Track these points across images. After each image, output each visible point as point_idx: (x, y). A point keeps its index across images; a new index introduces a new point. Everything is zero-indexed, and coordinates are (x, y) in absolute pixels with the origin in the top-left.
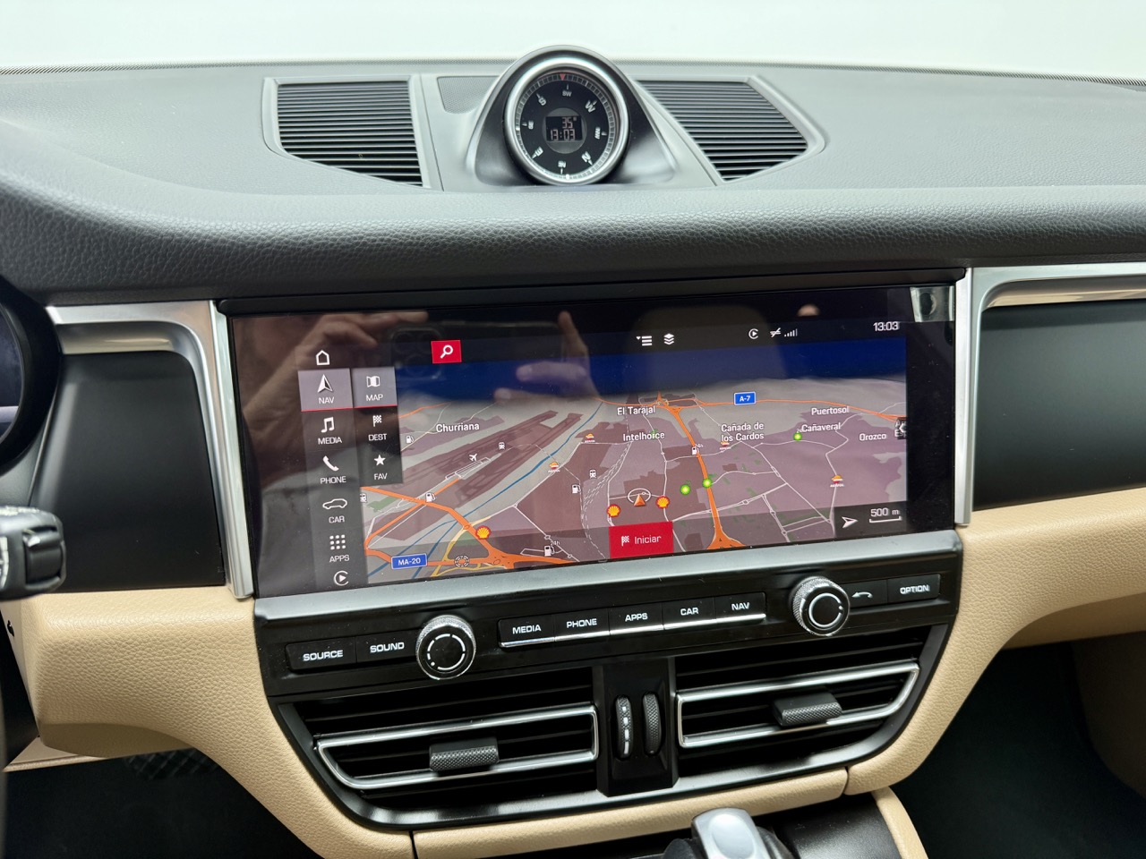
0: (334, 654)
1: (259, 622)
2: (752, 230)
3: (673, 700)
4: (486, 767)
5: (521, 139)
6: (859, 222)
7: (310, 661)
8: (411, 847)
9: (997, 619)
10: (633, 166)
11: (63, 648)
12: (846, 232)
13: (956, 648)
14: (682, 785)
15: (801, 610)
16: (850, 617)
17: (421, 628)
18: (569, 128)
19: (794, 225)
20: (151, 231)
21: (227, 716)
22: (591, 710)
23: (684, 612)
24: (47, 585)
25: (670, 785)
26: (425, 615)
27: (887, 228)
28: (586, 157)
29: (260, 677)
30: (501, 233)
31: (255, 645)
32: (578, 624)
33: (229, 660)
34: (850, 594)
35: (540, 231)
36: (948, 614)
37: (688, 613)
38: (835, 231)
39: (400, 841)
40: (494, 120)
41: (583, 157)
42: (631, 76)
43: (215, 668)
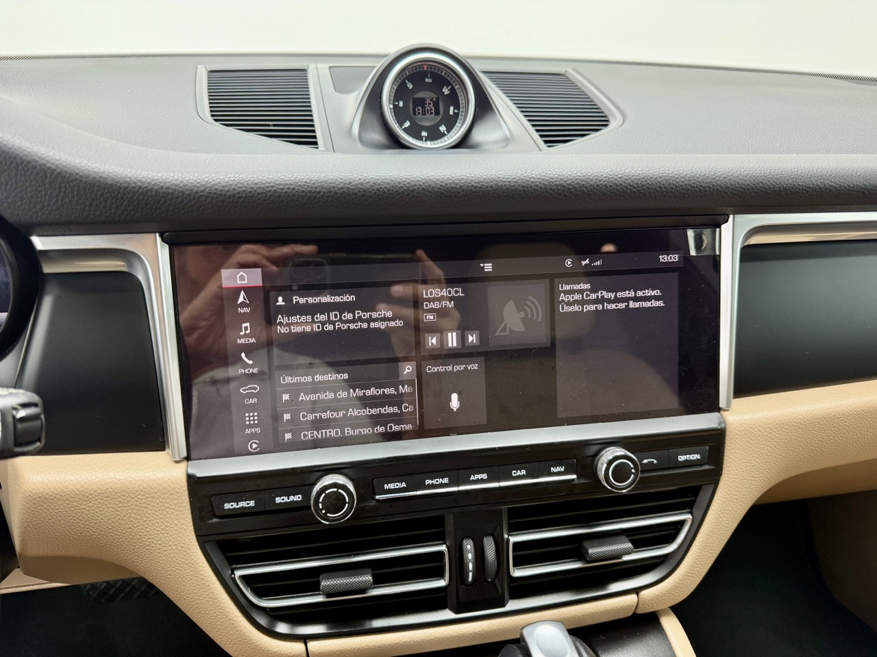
0: (248, 504)
1: (191, 478)
2: (568, 185)
3: (505, 540)
4: (363, 591)
5: (393, 114)
6: (649, 180)
7: (229, 509)
8: (305, 652)
9: (751, 480)
10: (478, 135)
11: (40, 497)
12: (639, 187)
13: (720, 502)
14: (512, 605)
15: (603, 473)
16: (640, 478)
17: (315, 484)
18: (430, 106)
19: (600, 181)
20: (112, 180)
21: (165, 551)
22: (443, 548)
23: (515, 473)
24: (30, 448)
25: (503, 605)
26: (318, 474)
27: (670, 184)
28: (443, 128)
29: (191, 520)
30: (379, 184)
31: (187, 496)
32: (434, 482)
33: (168, 508)
34: (641, 461)
35: (409, 183)
36: (715, 476)
37: (518, 474)
38: (630, 186)
39: (298, 647)
40: (373, 100)
41: (441, 128)
42: (477, 67)
43: (157, 514)
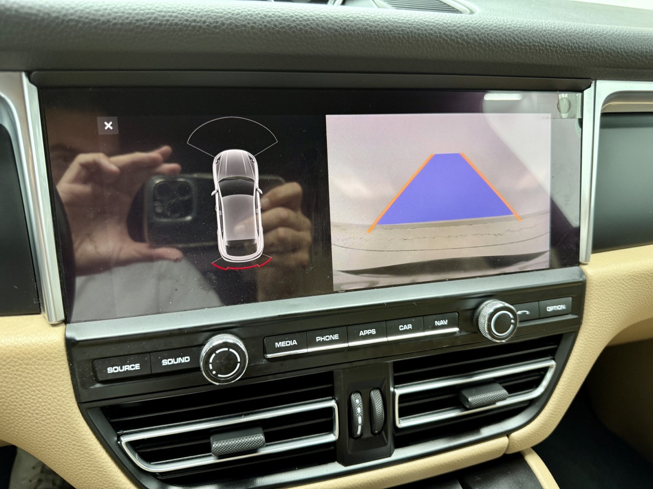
0: (132, 367)
1: (70, 344)
3: (391, 393)
4: (255, 450)
7: (113, 373)
9: (606, 328)
13: (581, 349)
14: (399, 454)
15: (485, 323)
16: (518, 327)
17: (203, 345)
21: (44, 420)
22: (332, 403)
23: (401, 328)
25: (390, 455)
26: (207, 334)
29: (71, 387)
31: (66, 361)
32: (325, 338)
37: (404, 328)
43: (32, 381)
